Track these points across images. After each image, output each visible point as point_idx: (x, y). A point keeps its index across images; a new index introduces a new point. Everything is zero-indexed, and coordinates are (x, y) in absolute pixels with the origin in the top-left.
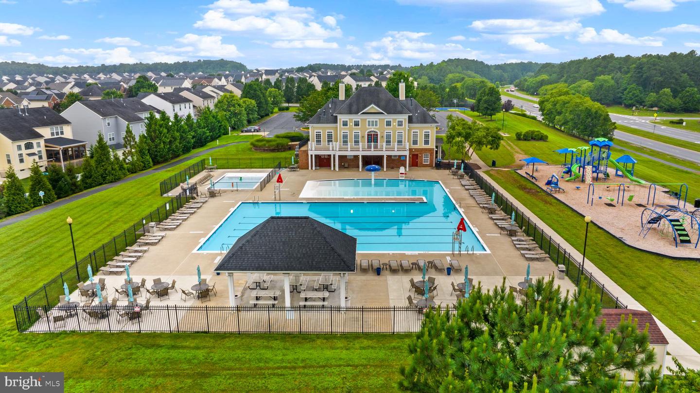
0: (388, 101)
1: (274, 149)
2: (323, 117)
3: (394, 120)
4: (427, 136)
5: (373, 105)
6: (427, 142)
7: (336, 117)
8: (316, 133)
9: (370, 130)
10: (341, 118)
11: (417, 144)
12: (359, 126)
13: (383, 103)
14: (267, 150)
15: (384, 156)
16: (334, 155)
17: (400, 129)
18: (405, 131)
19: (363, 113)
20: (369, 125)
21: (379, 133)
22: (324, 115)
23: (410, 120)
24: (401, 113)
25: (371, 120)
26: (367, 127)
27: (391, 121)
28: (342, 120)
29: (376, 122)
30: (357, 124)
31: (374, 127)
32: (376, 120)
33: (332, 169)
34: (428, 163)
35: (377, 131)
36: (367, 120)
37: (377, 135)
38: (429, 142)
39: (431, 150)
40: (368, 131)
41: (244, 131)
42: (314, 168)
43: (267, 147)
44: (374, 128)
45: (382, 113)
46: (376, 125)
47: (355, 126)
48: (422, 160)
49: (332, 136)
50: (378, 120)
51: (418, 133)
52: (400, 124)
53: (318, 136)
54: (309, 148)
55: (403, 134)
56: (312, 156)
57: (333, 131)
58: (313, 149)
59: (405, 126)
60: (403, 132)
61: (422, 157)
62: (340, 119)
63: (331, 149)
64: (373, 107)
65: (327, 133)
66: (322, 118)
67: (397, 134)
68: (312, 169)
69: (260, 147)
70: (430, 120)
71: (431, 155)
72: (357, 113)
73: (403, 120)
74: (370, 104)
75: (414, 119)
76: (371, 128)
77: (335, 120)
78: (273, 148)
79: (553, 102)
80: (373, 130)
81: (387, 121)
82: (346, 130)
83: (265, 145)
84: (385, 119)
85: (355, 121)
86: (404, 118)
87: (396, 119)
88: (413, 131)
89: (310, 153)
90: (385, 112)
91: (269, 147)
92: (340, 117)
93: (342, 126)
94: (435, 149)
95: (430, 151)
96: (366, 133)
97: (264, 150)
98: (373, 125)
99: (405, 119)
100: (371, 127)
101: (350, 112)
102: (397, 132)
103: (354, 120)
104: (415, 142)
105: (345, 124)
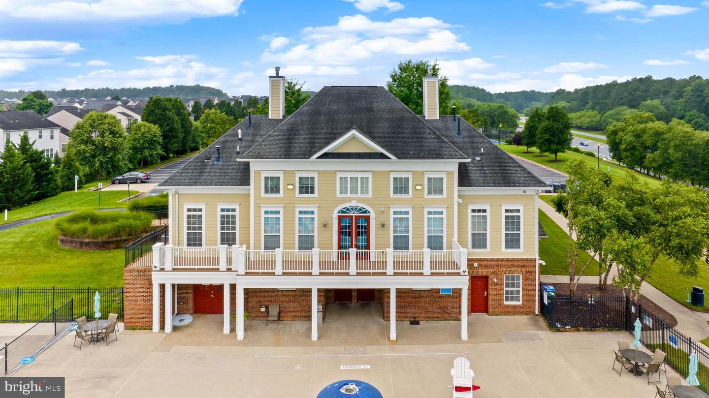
0: (398, 123)
1: (108, 243)
2: (213, 165)
3: (418, 174)
4: (513, 222)
5: (353, 132)
6: (513, 241)
7: (246, 167)
8: (186, 213)
9: (347, 205)
10: (261, 168)
11: (485, 246)
12: (312, 192)
13: (383, 127)
14: (87, 244)
15: (388, 290)
16: (233, 287)
17: (434, 203)
18: (450, 209)
19: (326, 156)
20: (343, 191)
21: (373, 215)
22: (218, 159)
23: (464, 178)
24: (436, 154)
25: (349, 175)
26: (338, 195)
27: (407, 179)
28: (263, 175)
29: (364, 181)
30: (307, 187)
31: (359, 195)
32: (364, 175)
33: (227, 329)
34: (520, 303)
35: (368, 208)
36: (339, 175)
37: (368, 219)
38: (518, 241)
39: (526, 264)
40: (340, 207)
41: (117, 182)
42: (168, 327)
43: (88, 237)
44: (358, 200)
45: (381, 156)
46: (365, 191)
47: (301, 192)
48: (499, 293)
49: (234, 223)
50: (369, 175)
51: (488, 214)
52: (435, 186)
53: (194, 221)
54: (156, 262)
55: (444, 216)
56: (162, 287)
57: (237, 207)
58: (168, 266)
59: (451, 191)
60: (445, 210)
61: (499, 284)
62: (258, 173)
63: (223, 266)
64: (353, 138)
65: (219, 213)
66: (208, 169)
67: (426, 216)
68: (162, 327)
69: (73, 235)
70: (519, 176)
71: (526, 280)
72: (307, 155)
73: (444, 176)
74: (348, 129)
75: (474, 175)
76: (350, 200)
77: (243, 177)
78: (105, 238)
79: (633, 132)
80: (354, 204)
81: (395, 179)
82: (274, 203)
83: (84, 231)
84: (389, 172)
85: (301, 178)
86: (448, 168)
87: (423, 172)
88: (471, 207)
89: (157, 279)
90: (391, 152)
91: (95, 236)
92: (255, 165)
93: (263, 194)
94: (538, 262)
95: (524, 266)
96: (335, 215)
97: (82, 244)
98: (354, 191)
99: (449, 173)
100: (349, 195)
101: (288, 153)
102: (426, 211)
103: (298, 175)
104: (479, 241)
105: (272, 186)
